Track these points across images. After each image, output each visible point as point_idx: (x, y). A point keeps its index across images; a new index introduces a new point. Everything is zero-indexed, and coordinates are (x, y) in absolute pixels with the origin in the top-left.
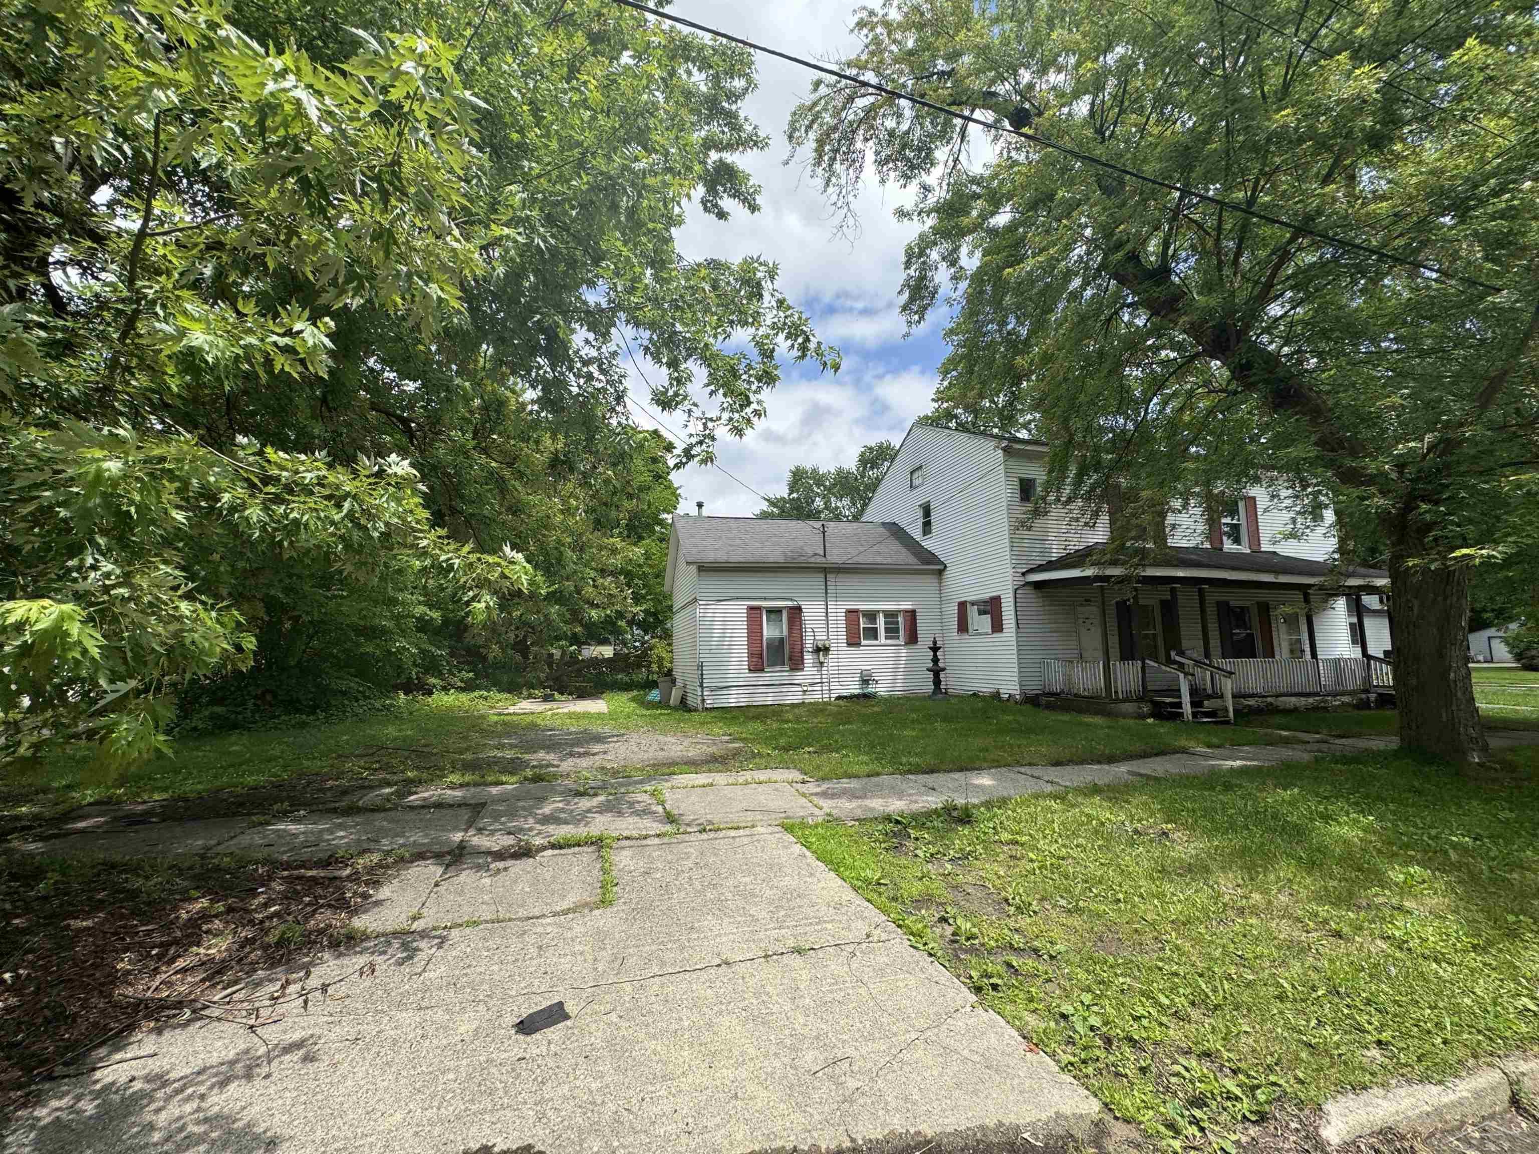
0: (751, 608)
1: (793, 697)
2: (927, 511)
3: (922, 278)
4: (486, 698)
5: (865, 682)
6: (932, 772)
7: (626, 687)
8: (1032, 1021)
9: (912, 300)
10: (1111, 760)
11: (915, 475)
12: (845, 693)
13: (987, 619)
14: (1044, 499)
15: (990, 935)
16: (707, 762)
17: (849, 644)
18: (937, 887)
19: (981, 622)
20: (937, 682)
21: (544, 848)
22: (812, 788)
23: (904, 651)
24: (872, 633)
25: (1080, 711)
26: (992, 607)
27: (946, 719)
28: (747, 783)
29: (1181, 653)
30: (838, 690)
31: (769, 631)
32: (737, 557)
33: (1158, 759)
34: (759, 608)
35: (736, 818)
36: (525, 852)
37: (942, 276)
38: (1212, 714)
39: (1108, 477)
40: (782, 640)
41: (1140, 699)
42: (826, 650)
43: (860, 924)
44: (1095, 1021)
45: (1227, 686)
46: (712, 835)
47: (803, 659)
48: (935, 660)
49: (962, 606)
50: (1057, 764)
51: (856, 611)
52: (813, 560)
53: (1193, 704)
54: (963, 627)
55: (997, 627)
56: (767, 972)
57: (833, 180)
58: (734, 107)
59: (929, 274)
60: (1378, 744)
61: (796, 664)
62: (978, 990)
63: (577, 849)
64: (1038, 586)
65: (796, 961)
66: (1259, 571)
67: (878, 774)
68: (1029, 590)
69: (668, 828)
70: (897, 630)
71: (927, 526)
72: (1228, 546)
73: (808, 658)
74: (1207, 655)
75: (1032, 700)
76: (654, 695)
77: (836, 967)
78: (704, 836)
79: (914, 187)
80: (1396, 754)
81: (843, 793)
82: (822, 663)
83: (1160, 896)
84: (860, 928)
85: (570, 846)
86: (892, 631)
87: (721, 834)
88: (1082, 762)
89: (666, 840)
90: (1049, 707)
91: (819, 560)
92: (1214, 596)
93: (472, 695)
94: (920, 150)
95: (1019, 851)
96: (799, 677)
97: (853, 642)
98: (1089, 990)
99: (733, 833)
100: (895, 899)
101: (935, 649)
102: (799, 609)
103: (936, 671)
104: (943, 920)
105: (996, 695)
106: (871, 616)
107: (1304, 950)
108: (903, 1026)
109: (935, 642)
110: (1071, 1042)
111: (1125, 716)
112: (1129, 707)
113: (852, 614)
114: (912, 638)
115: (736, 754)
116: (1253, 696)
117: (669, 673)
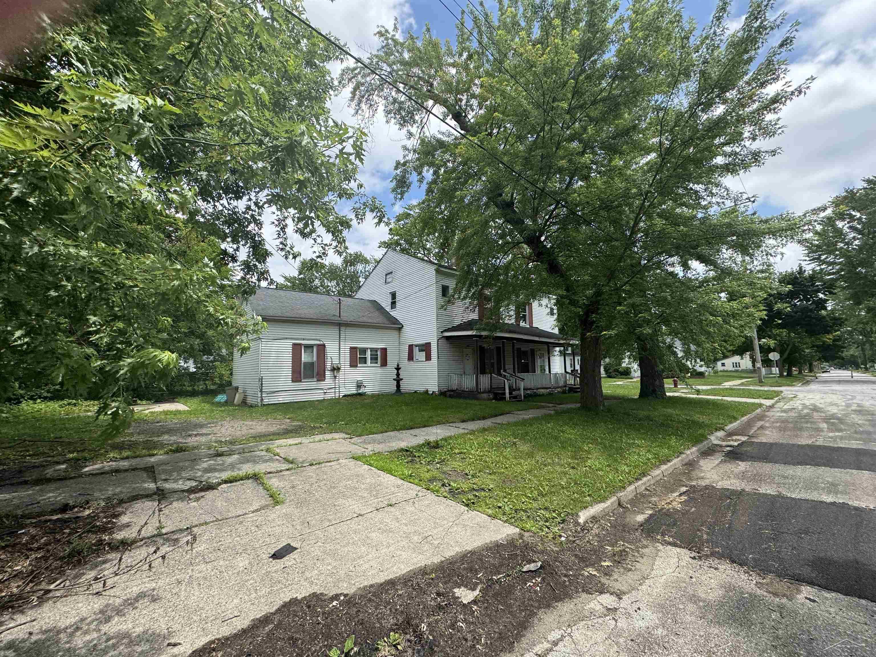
0: (294, 345)
1: (317, 396)
2: (394, 295)
3: (404, 177)
4: (75, 405)
5: (359, 386)
6: (411, 428)
7: (193, 394)
8: (490, 512)
9: (398, 186)
10: (484, 418)
11: (388, 277)
12: (349, 393)
13: (424, 353)
14: (453, 296)
15: (465, 487)
16: (284, 433)
17: (351, 366)
18: (435, 473)
19: (420, 356)
20: (398, 386)
21: (220, 484)
22: (356, 439)
23: (380, 370)
24: (364, 360)
25: (465, 398)
26: (426, 348)
27: (407, 404)
28: (320, 441)
29: (505, 371)
30: (344, 391)
31: (305, 358)
32: (289, 314)
33: (502, 417)
34: (300, 345)
35: (326, 457)
36: (210, 487)
37: (414, 177)
38: (515, 397)
39: (482, 289)
40: (312, 364)
41: (489, 392)
42: (339, 369)
43: (411, 492)
44: (511, 506)
45: (522, 385)
46: (318, 466)
47: (325, 374)
48: (398, 375)
49: (411, 347)
50: (463, 421)
51: (356, 348)
52: (333, 318)
53: (510, 393)
54: (411, 358)
55: (428, 358)
56: (380, 515)
57: (360, 112)
58: (321, 65)
59: (407, 176)
60: (573, 406)
61: (321, 377)
62: (467, 505)
63: (241, 482)
64: (448, 338)
65: (392, 509)
66: (533, 336)
67: (386, 432)
68: (443, 341)
69: (291, 466)
70: (376, 359)
71: (393, 304)
72: (522, 324)
73: (328, 373)
74: (514, 372)
75: (443, 394)
76: (221, 398)
77: (410, 508)
78: (314, 467)
79: (404, 131)
80: (579, 409)
81: (374, 441)
82: (335, 377)
83: (520, 464)
84: (413, 493)
85: (236, 481)
86: (374, 359)
87: (323, 465)
88: (473, 420)
89: (293, 471)
90: (451, 396)
91: (337, 318)
92: (517, 346)
93: (61, 403)
94: (409, 113)
95: (463, 456)
96: (323, 385)
97: (353, 364)
98: (505, 497)
99: (329, 464)
100: (421, 480)
101: (398, 369)
102: (324, 346)
103: (398, 380)
104: (443, 485)
105: (427, 392)
106: (364, 351)
107: (565, 473)
108: (446, 522)
109: (398, 365)
110: (504, 514)
111: (484, 400)
112: (485, 396)
113: (353, 350)
114: (384, 364)
115: (301, 427)
116: (530, 389)
117: (230, 383)
